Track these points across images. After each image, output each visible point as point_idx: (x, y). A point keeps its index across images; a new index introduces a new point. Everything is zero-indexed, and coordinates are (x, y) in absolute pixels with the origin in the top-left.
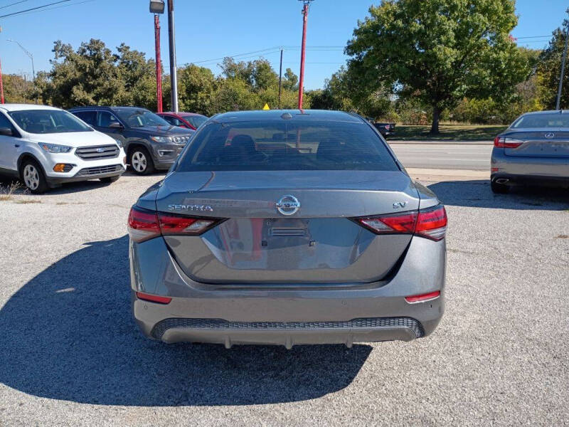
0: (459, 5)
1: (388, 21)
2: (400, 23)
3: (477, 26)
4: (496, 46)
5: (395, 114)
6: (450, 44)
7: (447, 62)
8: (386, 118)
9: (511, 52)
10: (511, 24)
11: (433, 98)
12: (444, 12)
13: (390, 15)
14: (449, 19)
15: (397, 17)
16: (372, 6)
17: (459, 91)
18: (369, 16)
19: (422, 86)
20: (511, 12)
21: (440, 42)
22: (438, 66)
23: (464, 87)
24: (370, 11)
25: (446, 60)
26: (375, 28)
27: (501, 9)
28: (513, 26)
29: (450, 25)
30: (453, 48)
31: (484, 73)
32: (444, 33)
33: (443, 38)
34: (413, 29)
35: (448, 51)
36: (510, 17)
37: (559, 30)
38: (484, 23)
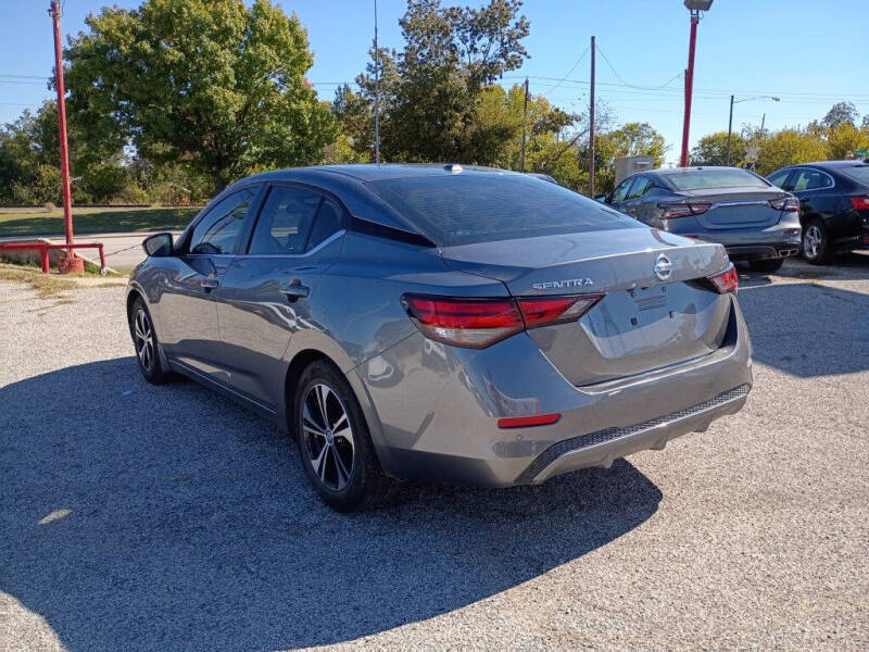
0: (235, 29)
1: (125, 41)
2: (146, 46)
3: (264, 62)
4: (292, 92)
5: (139, 191)
6: (230, 85)
7: (229, 110)
8: (122, 197)
9: (314, 102)
10: (306, 64)
11: (213, 164)
12: (213, 37)
13: (127, 33)
14: (223, 49)
15: (141, 37)
16: (91, 15)
17: (249, 154)
18: (87, 30)
19: (193, 145)
20: (304, 47)
21: (215, 81)
22: (216, 116)
23: (255, 149)
24: (88, 22)
25: (228, 107)
26: (102, 51)
27: (291, 41)
28: (309, 67)
29: (226, 57)
30: (235, 91)
31: (284, 129)
32: (219, 67)
33: (219, 76)
34: (171, 58)
35: (229, 94)
36: (304, 54)
37: (362, 76)
38: (272, 59)
